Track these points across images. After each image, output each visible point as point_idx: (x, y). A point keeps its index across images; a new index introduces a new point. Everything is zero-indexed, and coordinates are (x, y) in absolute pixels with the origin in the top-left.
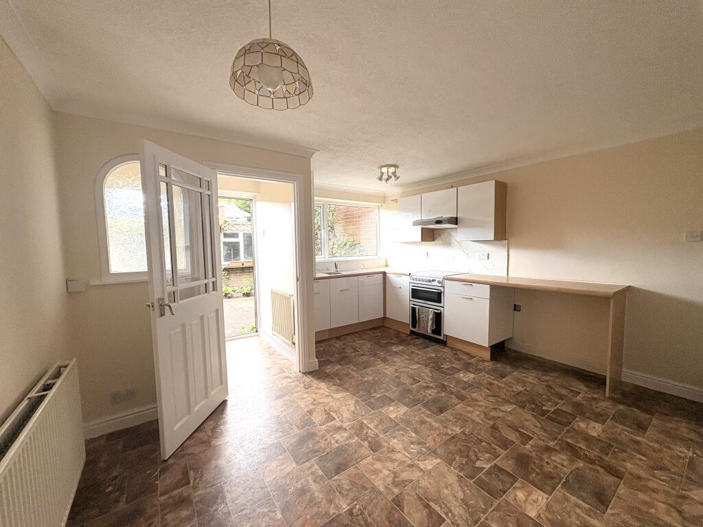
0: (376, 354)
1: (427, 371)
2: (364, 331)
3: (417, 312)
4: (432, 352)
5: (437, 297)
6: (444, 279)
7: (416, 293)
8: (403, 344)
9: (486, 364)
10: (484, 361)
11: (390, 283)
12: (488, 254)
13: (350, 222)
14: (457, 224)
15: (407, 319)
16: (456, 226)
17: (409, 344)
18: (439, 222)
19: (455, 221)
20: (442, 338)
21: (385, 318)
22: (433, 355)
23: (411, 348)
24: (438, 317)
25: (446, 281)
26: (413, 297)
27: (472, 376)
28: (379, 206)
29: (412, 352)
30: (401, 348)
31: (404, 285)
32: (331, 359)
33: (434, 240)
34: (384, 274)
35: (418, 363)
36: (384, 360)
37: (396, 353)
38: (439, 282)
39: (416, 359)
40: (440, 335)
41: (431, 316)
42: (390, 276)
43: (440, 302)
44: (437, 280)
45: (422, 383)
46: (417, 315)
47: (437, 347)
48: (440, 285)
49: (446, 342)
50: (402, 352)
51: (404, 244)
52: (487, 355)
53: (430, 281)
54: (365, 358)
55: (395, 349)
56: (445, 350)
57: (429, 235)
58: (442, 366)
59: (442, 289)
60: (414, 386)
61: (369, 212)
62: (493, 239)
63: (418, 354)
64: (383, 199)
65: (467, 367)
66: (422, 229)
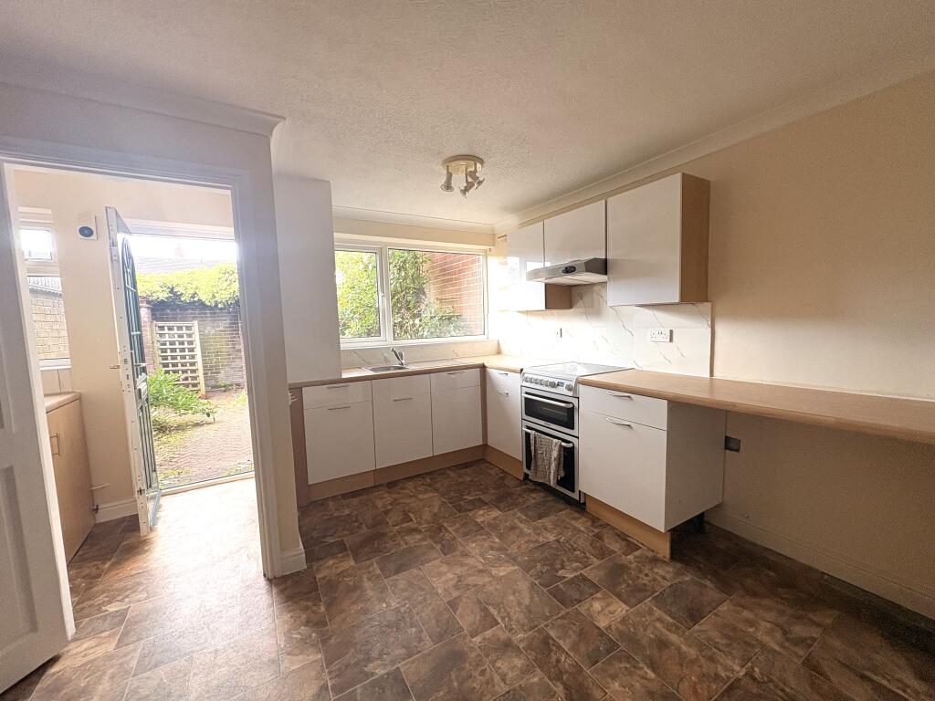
2: (442, 472)
3: (532, 442)
5: (566, 417)
6: (578, 382)
7: (532, 407)
9: (660, 571)
10: (655, 561)
11: (493, 385)
12: (671, 332)
14: (606, 273)
15: (519, 454)
18: (569, 270)
19: (602, 266)
21: (485, 446)
24: (568, 457)
25: (581, 388)
26: (526, 414)
28: (486, 251)
30: (496, 513)
31: (512, 389)
33: (571, 307)
34: (483, 368)
35: (513, 560)
37: (480, 528)
38: (569, 388)
39: (513, 550)
40: (573, 491)
41: (555, 454)
42: (493, 373)
43: (572, 428)
44: (566, 383)
46: (533, 448)
47: (566, 514)
48: (571, 394)
49: (584, 504)
52: (664, 549)
53: (553, 385)
56: (581, 524)
57: (561, 297)
58: (561, 573)
59: (575, 401)
60: (478, 639)
62: (677, 300)
66: (546, 285)
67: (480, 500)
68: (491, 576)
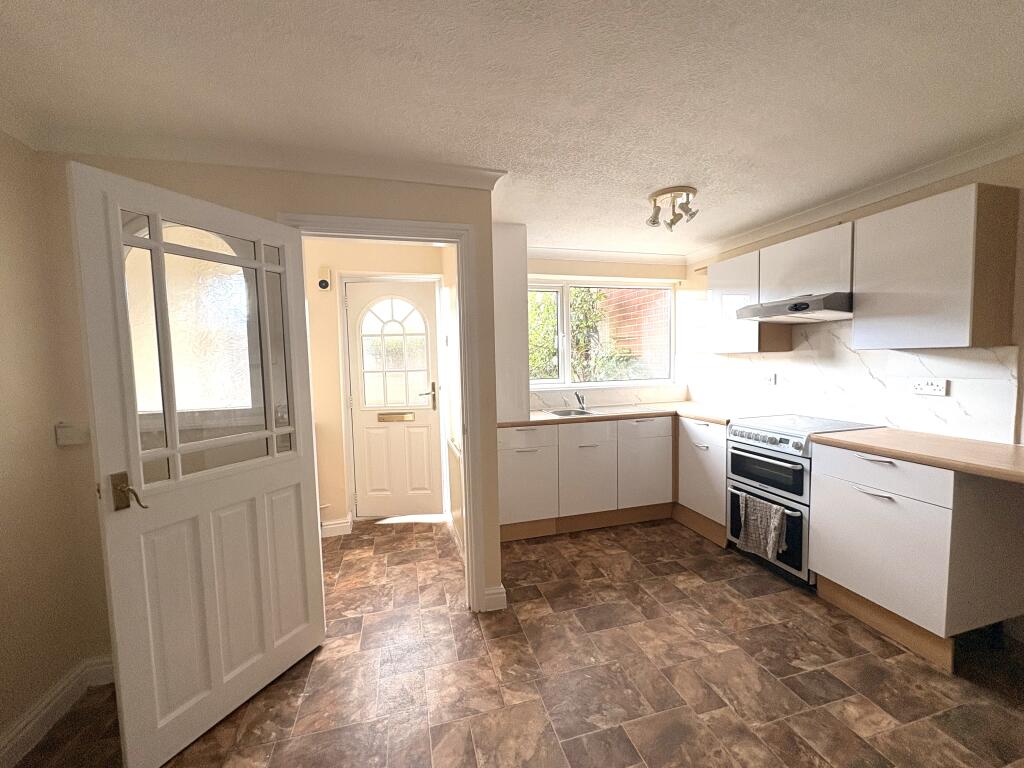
0: (637, 589)
1: (750, 669)
2: (627, 527)
3: (742, 506)
4: (772, 610)
5: (794, 480)
6: (810, 440)
7: (740, 464)
8: (705, 573)
9: (937, 686)
10: (929, 672)
11: (687, 436)
12: (948, 383)
13: (624, 318)
14: (850, 309)
15: (721, 515)
16: (849, 315)
17: (720, 576)
18: (798, 307)
19: (846, 302)
20: (803, 576)
21: (675, 504)
22: (776, 620)
23: (723, 589)
24: (794, 529)
25: (815, 449)
26: (733, 472)
27: (887, 723)
28: (675, 284)
29: (723, 601)
30: (698, 582)
31: (715, 444)
32: (542, 587)
33: (791, 349)
34: (675, 416)
35: (732, 638)
36: (650, 613)
37: (682, 596)
38: (797, 446)
39: (728, 625)
40: (799, 568)
41: (775, 522)
42: (688, 423)
43: (800, 493)
44: (792, 440)
45: (728, 713)
46: (742, 512)
47: (788, 595)
48: (800, 453)
49: (815, 586)
50: (699, 597)
51: (725, 358)
52: (944, 659)
53: (773, 441)
54: (610, 597)
55: (683, 582)
56: (811, 609)
57: (777, 337)
58: (795, 663)
59: (806, 463)
60: (705, 717)
61: (657, 297)
62: (967, 343)
63: (735, 609)
64: (682, 270)
65: (872, 683)
66: (760, 324)
67: (676, 564)
68: (706, 650)
